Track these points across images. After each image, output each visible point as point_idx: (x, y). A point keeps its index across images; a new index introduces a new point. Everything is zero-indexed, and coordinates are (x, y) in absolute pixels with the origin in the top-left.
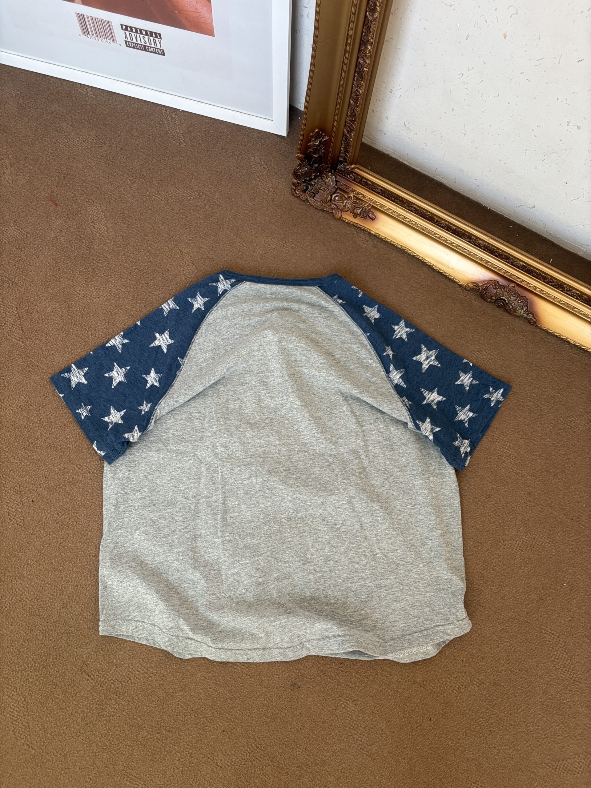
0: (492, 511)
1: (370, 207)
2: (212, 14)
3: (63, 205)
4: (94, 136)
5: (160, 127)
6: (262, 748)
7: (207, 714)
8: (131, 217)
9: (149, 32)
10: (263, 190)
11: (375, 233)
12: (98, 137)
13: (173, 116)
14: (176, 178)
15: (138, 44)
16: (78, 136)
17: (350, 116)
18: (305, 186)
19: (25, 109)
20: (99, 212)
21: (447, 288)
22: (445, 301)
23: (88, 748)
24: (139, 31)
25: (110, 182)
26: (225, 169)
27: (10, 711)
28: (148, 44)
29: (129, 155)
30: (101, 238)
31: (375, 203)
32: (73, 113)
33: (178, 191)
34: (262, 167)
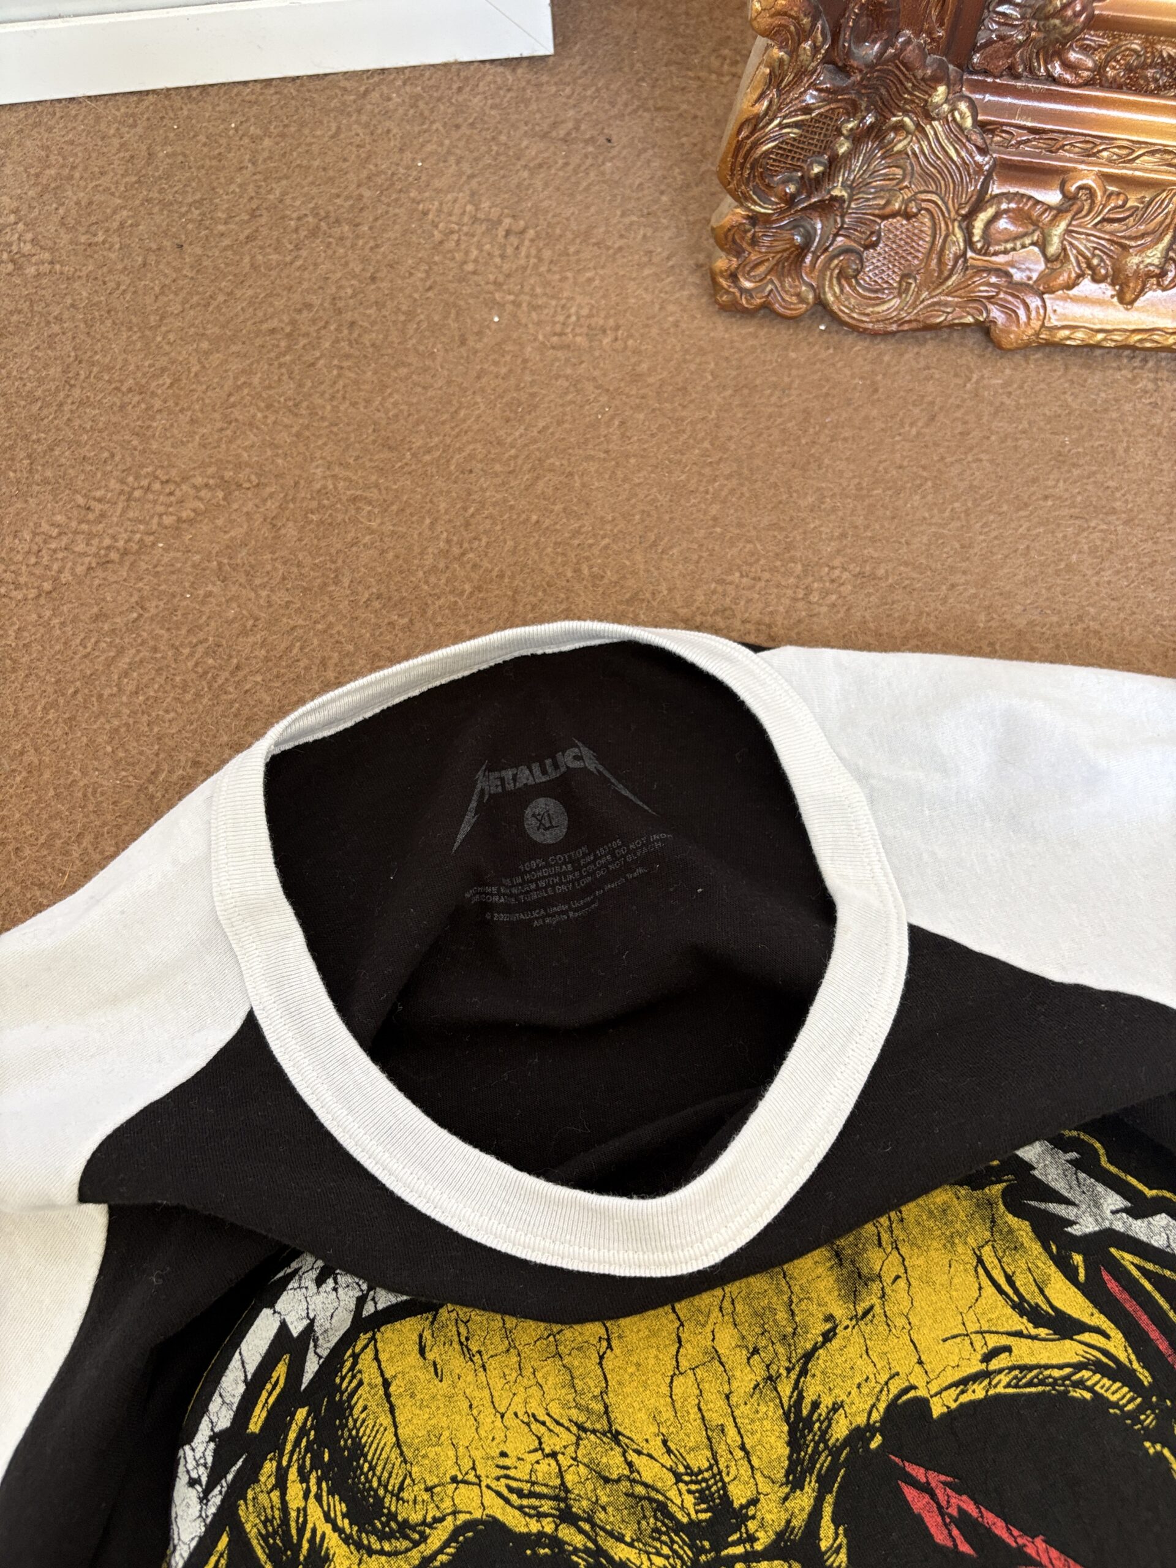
33: (98, 507)
34: (501, 232)
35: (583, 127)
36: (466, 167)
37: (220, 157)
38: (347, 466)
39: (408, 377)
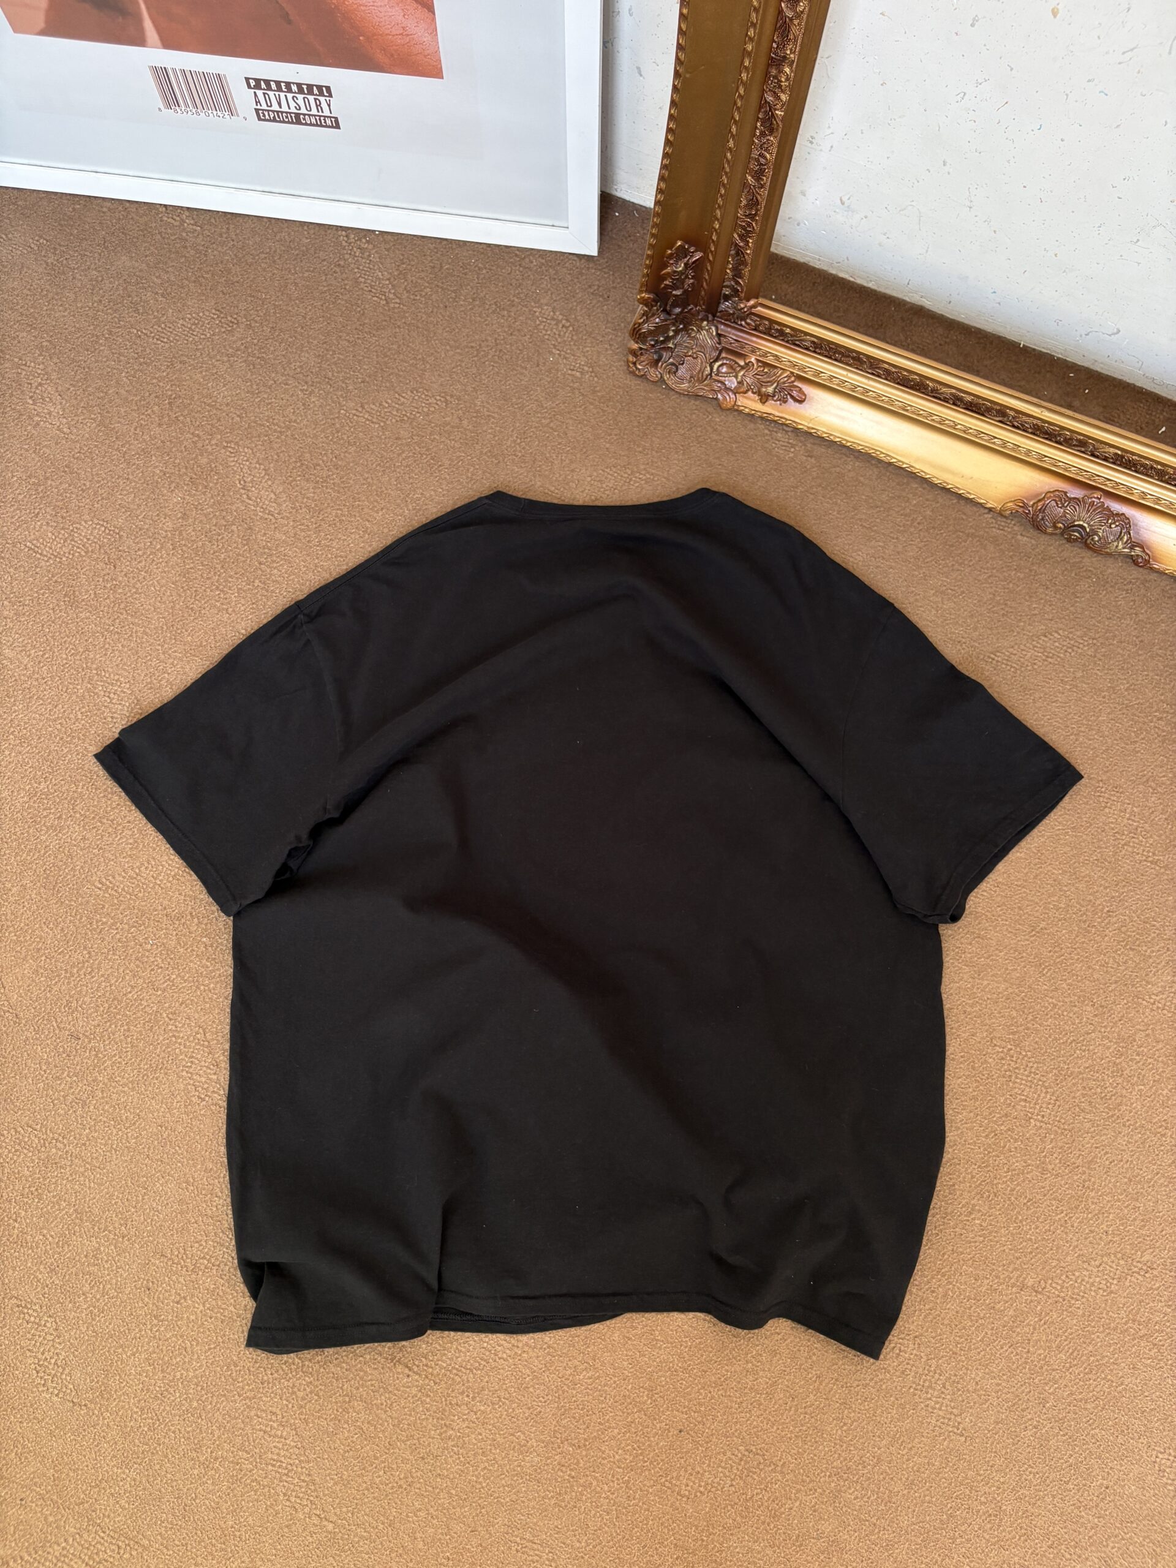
0: (1119, 942)
1: (793, 379)
2: (436, 35)
3: (177, 461)
4: (214, 311)
5: (342, 273)
6: (759, 1451)
7: (645, 1403)
8: (319, 465)
9: (305, 87)
10: (570, 372)
11: (808, 428)
12: (222, 313)
13: (362, 246)
14: (392, 374)
15: (282, 112)
16: (180, 316)
17: (746, 206)
18: (656, 352)
19: (64, 273)
20: (253, 466)
21: (964, 517)
22: (963, 544)
23: (433, 1503)
24: (283, 87)
25: (263, 400)
26: (487, 340)
27: (272, 1459)
28: (303, 111)
29: (290, 340)
30: (266, 516)
31: (802, 368)
32: (163, 269)
33: (402, 399)
34: (561, 326)
35: (601, 289)
36: (554, 296)
37: (466, 274)
38: (488, 403)
39: (516, 374)
